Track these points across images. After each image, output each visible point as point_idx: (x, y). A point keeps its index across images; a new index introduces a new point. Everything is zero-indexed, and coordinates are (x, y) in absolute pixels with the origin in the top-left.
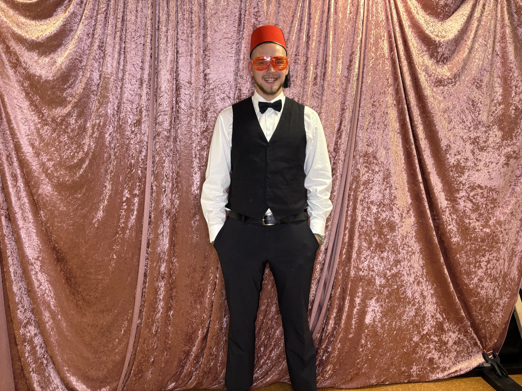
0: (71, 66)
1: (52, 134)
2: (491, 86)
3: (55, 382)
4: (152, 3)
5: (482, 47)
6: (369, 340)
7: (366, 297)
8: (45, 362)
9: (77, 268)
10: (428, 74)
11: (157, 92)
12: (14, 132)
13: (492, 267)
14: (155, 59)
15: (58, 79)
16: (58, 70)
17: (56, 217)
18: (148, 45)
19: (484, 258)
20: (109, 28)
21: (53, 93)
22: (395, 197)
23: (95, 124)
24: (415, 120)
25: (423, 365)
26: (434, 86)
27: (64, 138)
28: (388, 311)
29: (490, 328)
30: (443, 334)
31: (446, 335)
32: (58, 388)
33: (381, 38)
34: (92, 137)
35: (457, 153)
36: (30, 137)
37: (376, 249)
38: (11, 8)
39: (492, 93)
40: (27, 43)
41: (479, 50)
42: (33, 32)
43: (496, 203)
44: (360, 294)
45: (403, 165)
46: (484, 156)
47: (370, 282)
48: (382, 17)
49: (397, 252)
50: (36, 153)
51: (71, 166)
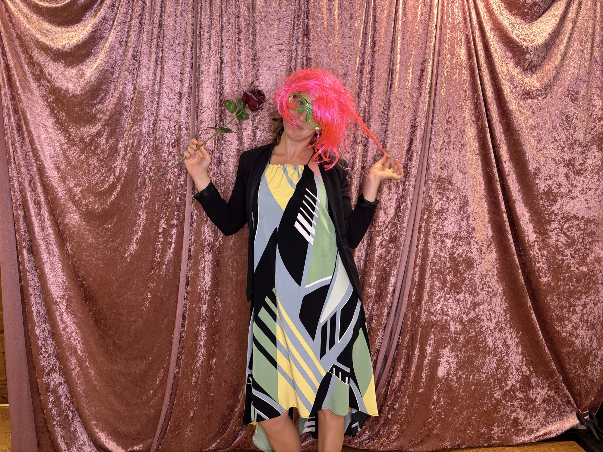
0: (101, 79)
1: (80, 156)
2: (588, 98)
3: (82, 437)
4: (193, 6)
5: (578, 53)
6: (442, 396)
7: (440, 345)
8: (71, 415)
9: (107, 308)
10: (513, 85)
11: (198, 107)
12: (37, 153)
13: (589, 312)
14: (196, 70)
15: (86, 93)
16: (87, 83)
17: (84, 249)
18: (189, 53)
19: (579, 302)
20: (144, 34)
21: (82, 109)
22: (473, 229)
23: (128, 144)
24: (497, 138)
25: (506, 427)
26: (521, 99)
27: (94, 161)
28: (465, 362)
29: (586, 384)
30: (530, 390)
31: (533, 391)
32: (85, 444)
33: (457, 44)
34: (125, 160)
35: (548, 178)
36: (55, 159)
37: (451, 290)
38: (35, 13)
39: (589, 107)
40: (52, 52)
41: (574, 56)
42: (59, 40)
43: (595, 236)
44: (432, 342)
45: (483, 192)
46: (581, 181)
47: (444, 328)
48: (459, 18)
49: (475, 293)
50: (61, 177)
51: (101, 192)
